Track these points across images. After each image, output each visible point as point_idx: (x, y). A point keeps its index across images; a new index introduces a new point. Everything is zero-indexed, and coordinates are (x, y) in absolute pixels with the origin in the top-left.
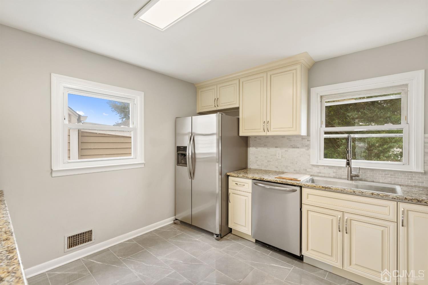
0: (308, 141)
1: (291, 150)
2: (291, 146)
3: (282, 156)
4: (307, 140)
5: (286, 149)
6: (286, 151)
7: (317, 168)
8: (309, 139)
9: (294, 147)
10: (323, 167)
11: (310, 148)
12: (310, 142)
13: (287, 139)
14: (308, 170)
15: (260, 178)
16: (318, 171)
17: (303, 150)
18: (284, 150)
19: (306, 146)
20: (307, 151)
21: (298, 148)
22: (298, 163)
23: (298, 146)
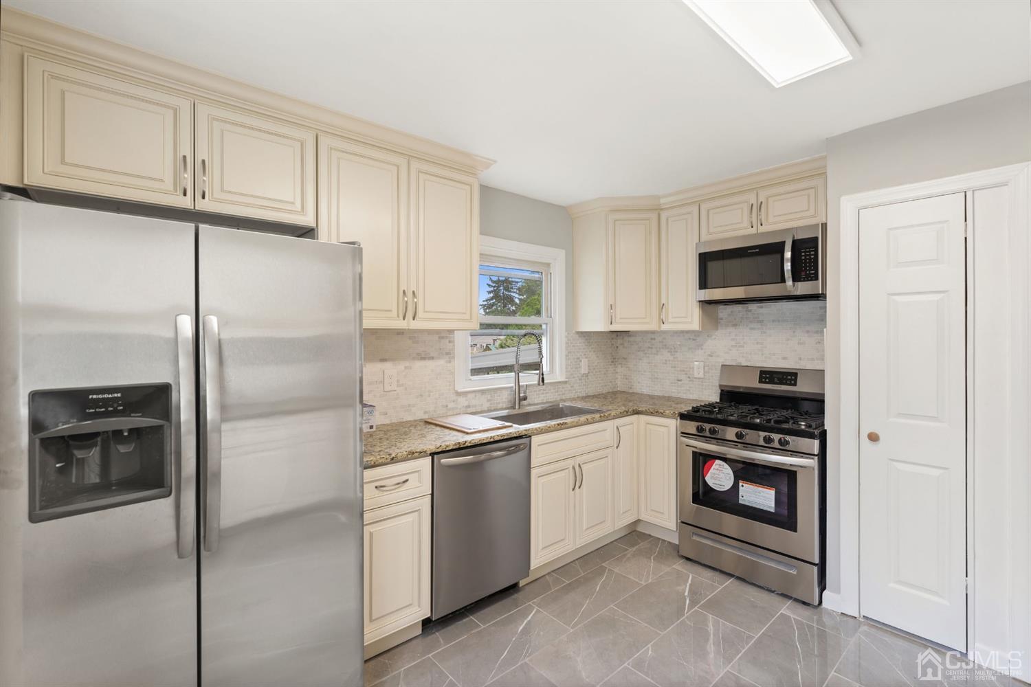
0: (450, 342)
1: (419, 364)
2: (418, 354)
3: (398, 381)
4: (447, 340)
5: (407, 364)
6: (406, 368)
7: (464, 398)
8: (452, 339)
9: (424, 358)
10: (473, 395)
11: (454, 357)
12: (454, 345)
13: (410, 338)
14: (451, 405)
15: (455, 444)
16: (466, 404)
17: (442, 362)
18: (401, 366)
19: (447, 354)
20: (449, 365)
21: (432, 358)
22: (432, 394)
23: (432, 355)
